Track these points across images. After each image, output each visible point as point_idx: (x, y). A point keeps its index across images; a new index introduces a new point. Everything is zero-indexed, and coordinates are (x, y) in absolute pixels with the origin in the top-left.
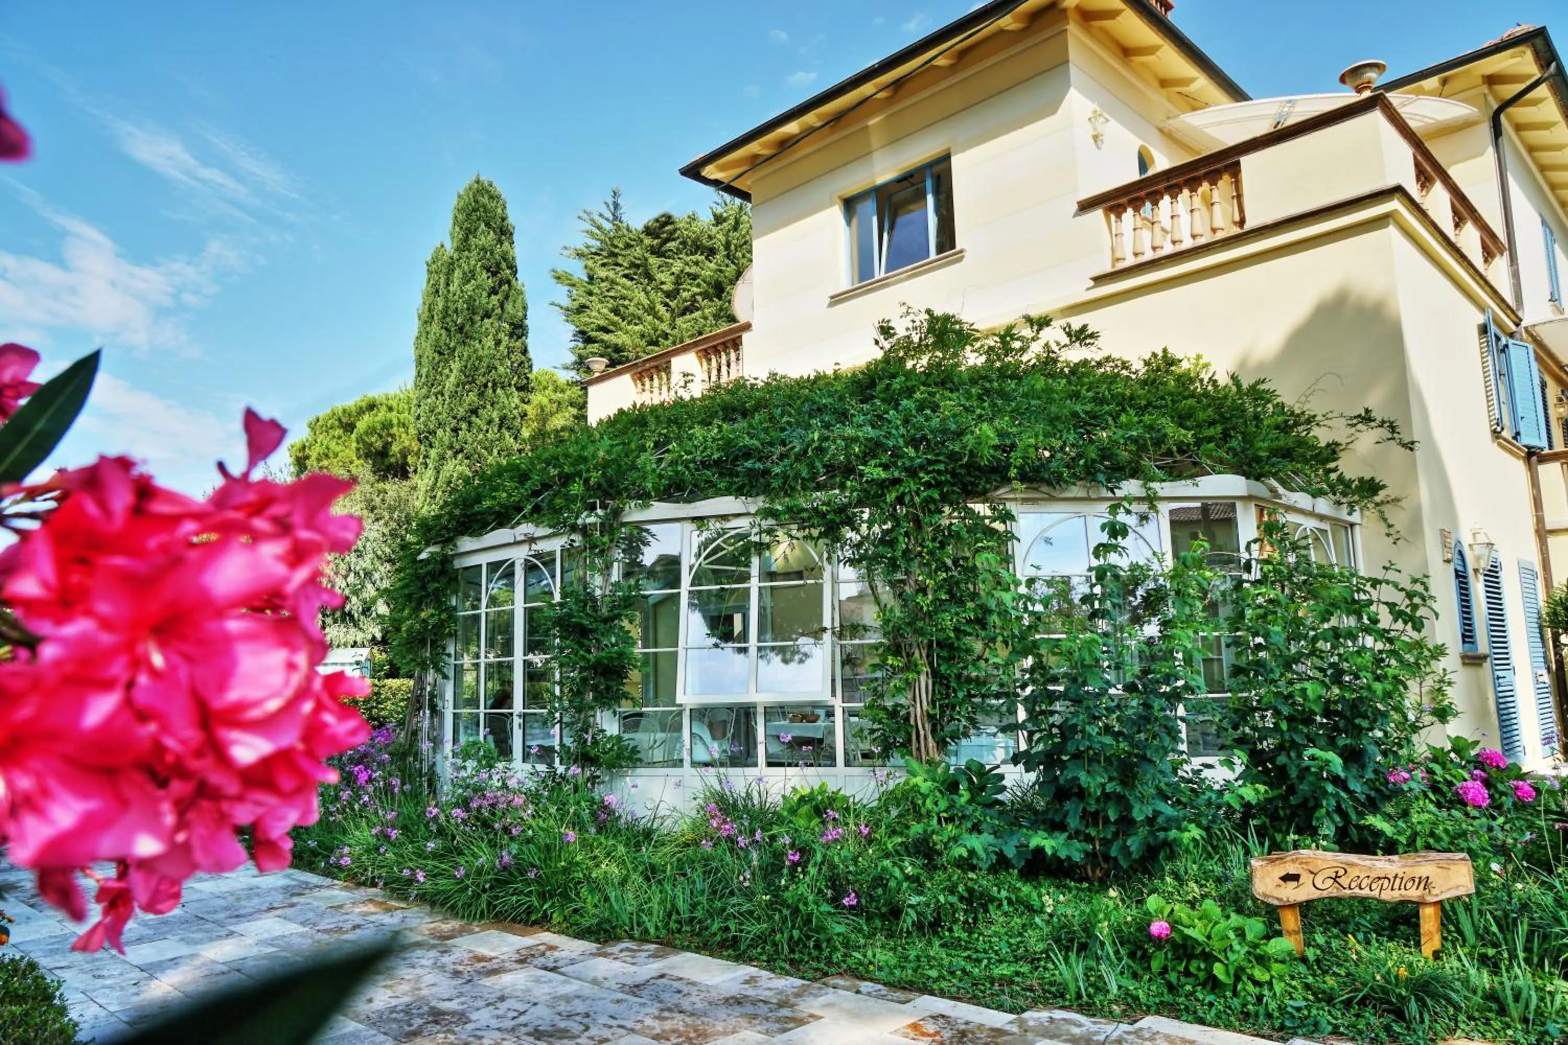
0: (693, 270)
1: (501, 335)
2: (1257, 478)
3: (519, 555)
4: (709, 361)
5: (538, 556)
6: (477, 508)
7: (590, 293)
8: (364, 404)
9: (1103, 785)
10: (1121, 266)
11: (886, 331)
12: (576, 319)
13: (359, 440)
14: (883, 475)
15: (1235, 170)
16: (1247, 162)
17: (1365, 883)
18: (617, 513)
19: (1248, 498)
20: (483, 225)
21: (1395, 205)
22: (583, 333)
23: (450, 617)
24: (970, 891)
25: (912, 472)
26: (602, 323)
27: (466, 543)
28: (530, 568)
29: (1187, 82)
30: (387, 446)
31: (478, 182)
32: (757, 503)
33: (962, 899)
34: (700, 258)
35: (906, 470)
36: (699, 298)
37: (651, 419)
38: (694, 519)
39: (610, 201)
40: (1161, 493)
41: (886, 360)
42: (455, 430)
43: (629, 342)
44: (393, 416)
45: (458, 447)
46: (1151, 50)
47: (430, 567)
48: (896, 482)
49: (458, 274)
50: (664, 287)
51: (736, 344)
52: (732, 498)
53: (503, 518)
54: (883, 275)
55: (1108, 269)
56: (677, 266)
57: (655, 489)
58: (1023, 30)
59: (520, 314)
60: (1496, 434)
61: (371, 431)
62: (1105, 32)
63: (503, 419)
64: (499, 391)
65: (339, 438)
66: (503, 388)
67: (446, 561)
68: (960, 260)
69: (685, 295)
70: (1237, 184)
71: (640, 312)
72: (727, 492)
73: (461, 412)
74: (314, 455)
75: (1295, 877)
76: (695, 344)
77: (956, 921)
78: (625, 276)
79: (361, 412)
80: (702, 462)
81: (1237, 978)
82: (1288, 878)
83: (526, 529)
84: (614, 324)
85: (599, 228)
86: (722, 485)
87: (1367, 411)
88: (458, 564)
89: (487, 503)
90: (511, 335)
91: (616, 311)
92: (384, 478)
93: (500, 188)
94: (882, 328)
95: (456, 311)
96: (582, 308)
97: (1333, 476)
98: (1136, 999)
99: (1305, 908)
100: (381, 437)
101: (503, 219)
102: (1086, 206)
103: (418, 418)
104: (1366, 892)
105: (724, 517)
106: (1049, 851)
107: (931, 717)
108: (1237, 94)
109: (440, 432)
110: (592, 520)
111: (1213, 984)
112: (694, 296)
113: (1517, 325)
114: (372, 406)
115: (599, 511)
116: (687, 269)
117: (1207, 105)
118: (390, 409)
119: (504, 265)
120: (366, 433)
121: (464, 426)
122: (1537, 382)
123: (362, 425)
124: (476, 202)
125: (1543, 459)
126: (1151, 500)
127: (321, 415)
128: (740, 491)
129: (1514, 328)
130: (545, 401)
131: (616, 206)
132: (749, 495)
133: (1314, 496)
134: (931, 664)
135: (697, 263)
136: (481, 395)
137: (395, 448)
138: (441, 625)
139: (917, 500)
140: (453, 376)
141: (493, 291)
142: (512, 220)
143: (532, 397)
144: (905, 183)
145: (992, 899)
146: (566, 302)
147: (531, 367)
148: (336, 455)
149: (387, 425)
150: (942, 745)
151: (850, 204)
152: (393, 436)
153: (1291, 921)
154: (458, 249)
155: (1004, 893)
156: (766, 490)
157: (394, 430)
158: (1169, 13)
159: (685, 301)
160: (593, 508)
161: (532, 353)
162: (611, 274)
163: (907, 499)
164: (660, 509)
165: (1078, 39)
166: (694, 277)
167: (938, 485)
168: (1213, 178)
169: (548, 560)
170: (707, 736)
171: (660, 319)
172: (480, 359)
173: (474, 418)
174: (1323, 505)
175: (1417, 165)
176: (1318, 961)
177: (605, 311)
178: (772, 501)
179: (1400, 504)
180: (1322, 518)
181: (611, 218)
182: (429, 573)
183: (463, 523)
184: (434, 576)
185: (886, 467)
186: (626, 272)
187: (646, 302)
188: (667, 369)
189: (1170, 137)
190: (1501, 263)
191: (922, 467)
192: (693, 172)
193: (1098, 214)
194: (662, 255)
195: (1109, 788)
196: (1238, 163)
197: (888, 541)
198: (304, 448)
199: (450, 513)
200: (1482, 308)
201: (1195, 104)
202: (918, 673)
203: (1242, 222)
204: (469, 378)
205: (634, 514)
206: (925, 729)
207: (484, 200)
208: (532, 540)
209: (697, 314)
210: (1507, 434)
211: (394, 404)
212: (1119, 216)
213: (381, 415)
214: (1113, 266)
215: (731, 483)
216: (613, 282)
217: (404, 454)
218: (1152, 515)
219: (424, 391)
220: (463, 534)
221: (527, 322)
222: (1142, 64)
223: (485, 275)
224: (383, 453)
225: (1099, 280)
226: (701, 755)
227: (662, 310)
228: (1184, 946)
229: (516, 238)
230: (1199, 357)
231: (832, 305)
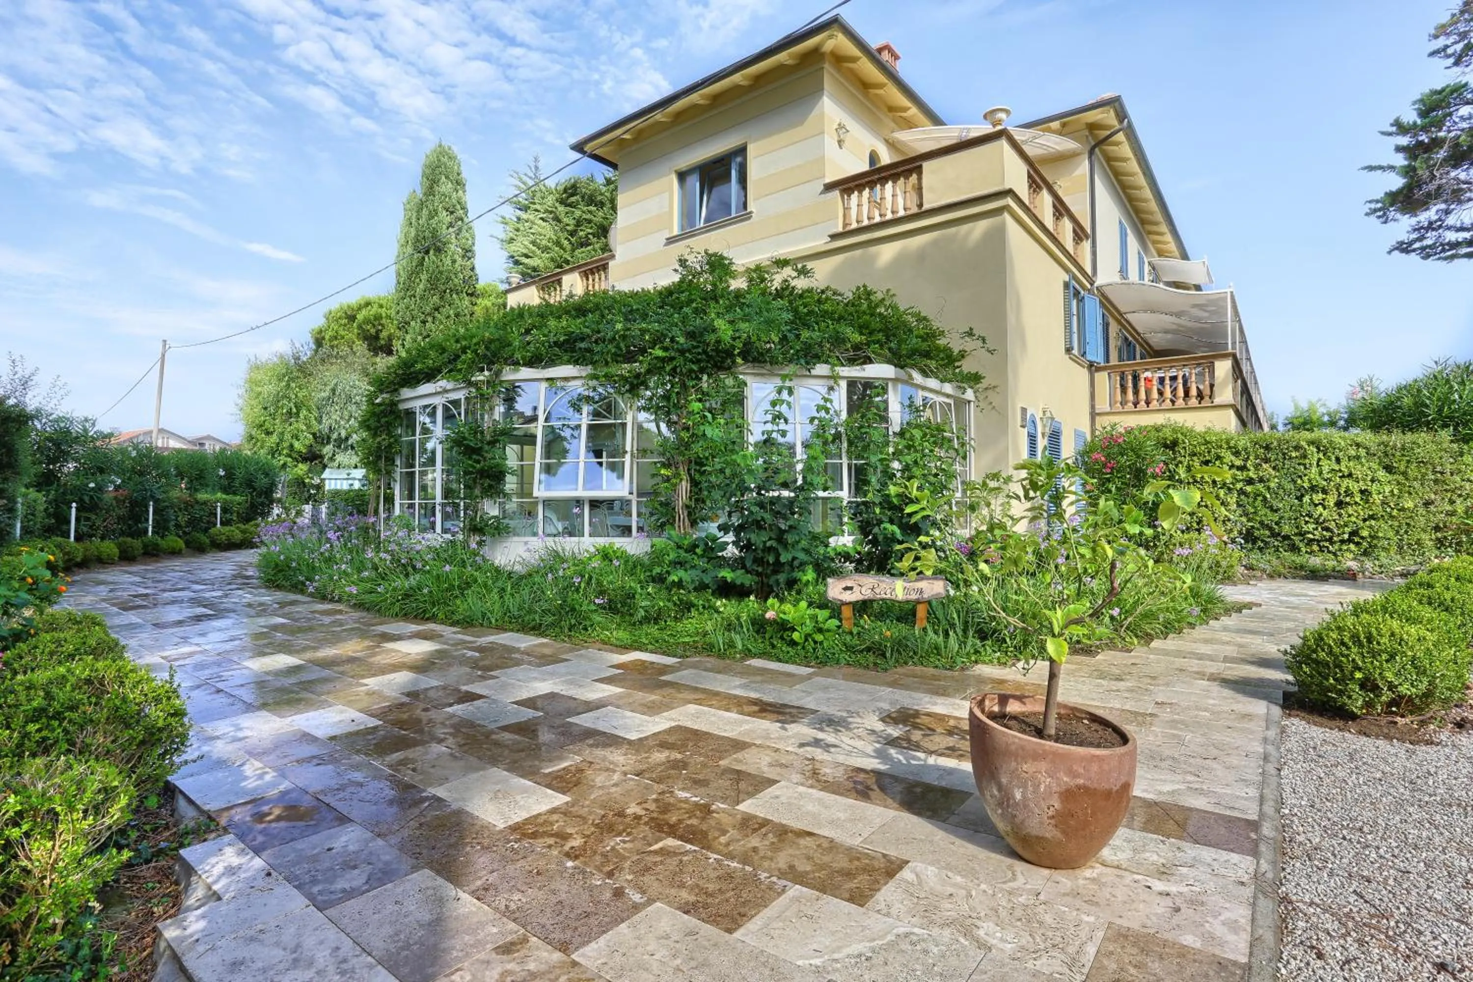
0: (588, 216)
1: (456, 257)
2: (902, 368)
3: (438, 401)
4: (587, 279)
5: (451, 402)
6: (412, 370)
7: (518, 230)
8: (362, 302)
9: (765, 542)
10: (849, 228)
11: (683, 262)
12: (507, 246)
13: (360, 327)
14: (664, 354)
15: (919, 170)
16: (927, 166)
17: (889, 591)
18: (498, 373)
19: (895, 380)
20: (443, 177)
21: (1009, 201)
22: (512, 257)
23: (396, 441)
24: (681, 600)
25: (682, 352)
26: (525, 251)
27: (406, 393)
28: (446, 409)
29: (906, 109)
30: (378, 332)
31: (440, 146)
32: (589, 370)
33: (675, 604)
34: (592, 208)
35: (678, 350)
36: (591, 236)
37: (526, 314)
38: (548, 379)
39: (532, 165)
40: (841, 374)
41: (682, 281)
42: (424, 322)
43: (542, 265)
44: (383, 311)
45: (425, 334)
46: (881, 86)
47: (382, 408)
48: (672, 359)
49: (425, 212)
50: (568, 228)
51: (605, 267)
52: (571, 367)
53: (430, 376)
54: (702, 225)
55: (840, 229)
56: (578, 213)
57: (523, 358)
58: (798, 65)
59: (470, 242)
60: (1069, 350)
61: (367, 321)
62: (851, 71)
63: (457, 315)
64: (454, 296)
65: (345, 325)
66: (457, 294)
67: (393, 404)
68: (750, 218)
69: (581, 233)
70: (920, 179)
71: (550, 245)
72: (568, 362)
73: (428, 309)
74: (327, 337)
75: (851, 588)
76: (579, 267)
77: (670, 616)
78: (542, 219)
79: (360, 308)
80: (555, 343)
81: (806, 640)
82: (847, 588)
83: (443, 383)
84: (533, 252)
85: (524, 183)
86: (565, 358)
87: (971, 329)
88: (403, 406)
89: (419, 366)
90: (463, 257)
91: (534, 243)
92: (376, 355)
93: (456, 150)
94: (680, 260)
95: (424, 238)
96: (512, 240)
97: (957, 370)
98: (750, 651)
99: (854, 604)
100: (374, 326)
101: (458, 174)
102: (829, 187)
103: (398, 313)
104: (889, 596)
105: (566, 379)
106: (729, 580)
107: (687, 507)
108: (936, 121)
109: (413, 323)
110: (481, 378)
111: (793, 643)
112: (586, 236)
113: (1092, 285)
114: (368, 304)
115: (486, 373)
116: (584, 216)
117: (917, 127)
118: (381, 306)
119: (458, 207)
120: (364, 322)
121: (430, 319)
122: (1100, 320)
123: (360, 317)
124: (439, 160)
125: (1099, 369)
126: (835, 378)
127: (333, 308)
128: (576, 362)
129: (1089, 286)
130: (489, 304)
131: (537, 168)
132: (581, 364)
133: (942, 381)
134: (690, 475)
135: (590, 212)
136: (442, 298)
137: (384, 334)
138: (390, 446)
139: (684, 370)
140: (421, 286)
141: (451, 225)
142: (464, 175)
143: (479, 301)
144: (718, 165)
145: (693, 605)
146: (503, 236)
147: (477, 280)
148: (343, 338)
149: (378, 317)
150: (693, 523)
151: (682, 176)
152: (383, 325)
153: (847, 612)
154: (425, 194)
155: (701, 602)
156: (593, 363)
157: (384, 321)
158: (898, 62)
159: (580, 238)
160: (482, 370)
161: (478, 270)
162: (531, 217)
163: (678, 370)
164: (526, 372)
165: (832, 75)
166: (589, 221)
167: (698, 361)
168: (907, 174)
169: (456, 403)
170: (554, 518)
171: (564, 249)
172: (441, 273)
173: (436, 314)
174: (948, 388)
175: (1030, 176)
176: (859, 634)
177: (526, 243)
178: (595, 369)
179: (997, 390)
180: (948, 396)
181: (532, 175)
182: (382, 412)
183: (404, 379)
184: (384, 414)
185: (666, 349)
186: (542, 215)
187: (554, 238)
188: (559, 282)
189: (892, 145)
190: (1087, 245)
191: (689, 351)
192: (579, 147)
193: (836, 193)
194: (570, 205)
195: (768, 544)
196: (920, 167)
197: (666, 397)
198: (321, 331)
199: (395, 373)
200: (1067, 270)
201: (909, 124)
202: (681, 480)
203: (920, 205)
204: (433, 284)
205: (509, 375)
206: (683, 514)
207: (445, 160)
208: (446, 391)
209: (589, 248)
210: (1075, 351)
211: (384, 302)
212: (849, 196)
213: (374, 310)
214: (844, 228)
215: (572, 357)
216: (533, 223)
217: (390, 338)
218: (836, 387)
219: (402, 294)
220: (403, 386)
221: (475, 248)
222: (876, 95)
223: (445, 213)
224: (377, 337)
225: (834, 237)
226: (551, 530)
227: (566, 242)
228: (782, 624)
229: (467, 187)
230: (888, 290)
231: (666, 245)
